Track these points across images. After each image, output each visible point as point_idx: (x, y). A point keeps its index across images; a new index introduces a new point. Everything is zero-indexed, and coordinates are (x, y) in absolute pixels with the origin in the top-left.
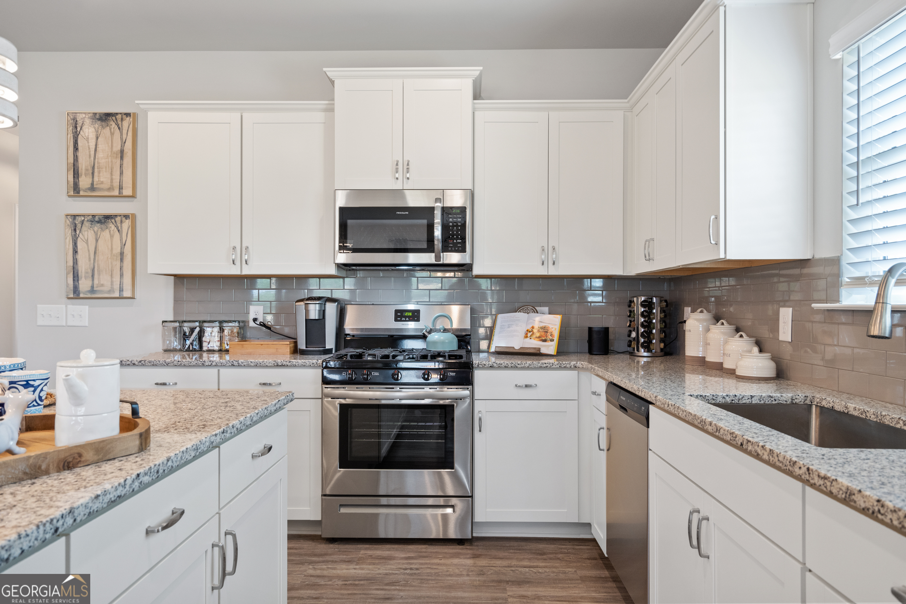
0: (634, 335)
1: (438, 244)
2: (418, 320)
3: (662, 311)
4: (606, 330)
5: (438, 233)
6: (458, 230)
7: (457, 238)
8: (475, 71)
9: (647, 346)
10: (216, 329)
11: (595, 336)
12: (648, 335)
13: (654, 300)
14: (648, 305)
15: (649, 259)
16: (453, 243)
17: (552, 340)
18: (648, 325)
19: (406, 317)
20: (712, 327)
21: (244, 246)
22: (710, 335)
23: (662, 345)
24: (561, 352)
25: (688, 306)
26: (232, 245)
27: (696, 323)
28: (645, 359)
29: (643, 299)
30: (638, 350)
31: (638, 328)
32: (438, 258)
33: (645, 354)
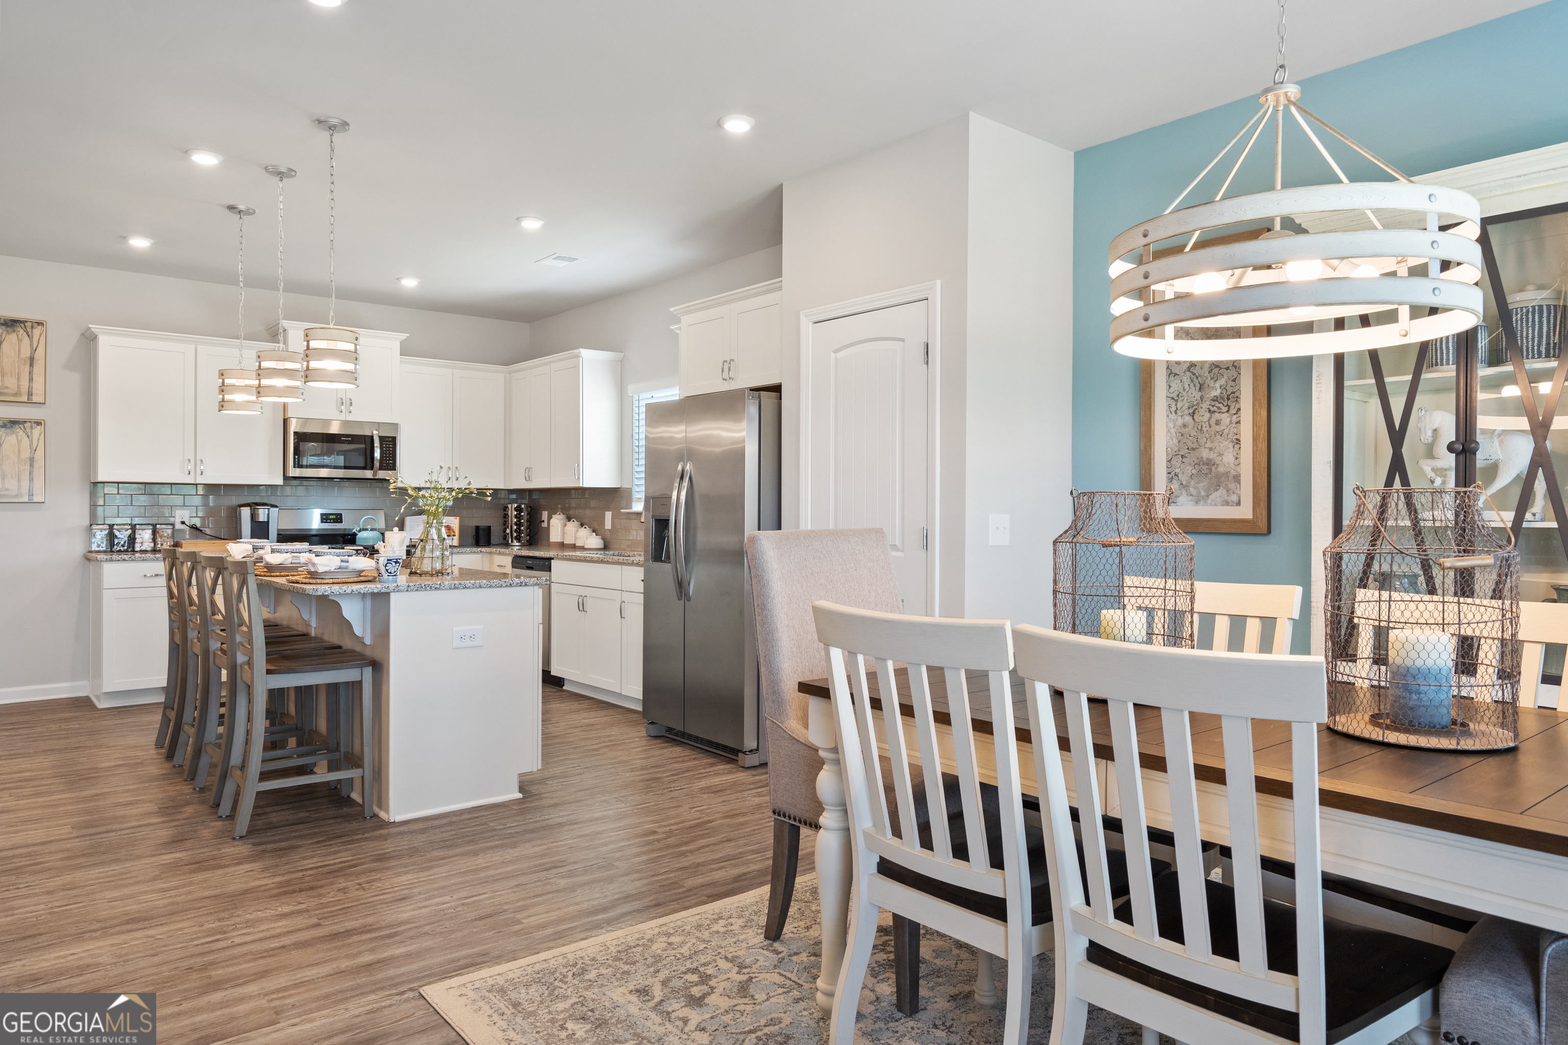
0: (508, 531)
1: (377, 464)
2: (341, 522)
3: (528, 514)
4: (490, 527)
5: (377, 454)
6: (390, 454)
7: (389, 460)
8: (404, 336)
9: (518, 539)
10: (150, 532)
11: (481, 532)
12: (519, 531)
13: (523, 506)
14: (518, 509)
15: (528, 479)
16: (386, 463)
17: (454, 535)
18: (519, 524)
19: (330, 519)
20: (568, 523)
21: (199, 458)
22: (566, 528)
23: (528, 538)
24: (462, 545)
25: (545, 510)
26: (187, 458)
27: (558, 521)
28: (517, 548)
29: (516, 505)
30: (512, 542)
31: (511, 526)
32: (375, 474)
33: (517, 544)
